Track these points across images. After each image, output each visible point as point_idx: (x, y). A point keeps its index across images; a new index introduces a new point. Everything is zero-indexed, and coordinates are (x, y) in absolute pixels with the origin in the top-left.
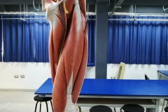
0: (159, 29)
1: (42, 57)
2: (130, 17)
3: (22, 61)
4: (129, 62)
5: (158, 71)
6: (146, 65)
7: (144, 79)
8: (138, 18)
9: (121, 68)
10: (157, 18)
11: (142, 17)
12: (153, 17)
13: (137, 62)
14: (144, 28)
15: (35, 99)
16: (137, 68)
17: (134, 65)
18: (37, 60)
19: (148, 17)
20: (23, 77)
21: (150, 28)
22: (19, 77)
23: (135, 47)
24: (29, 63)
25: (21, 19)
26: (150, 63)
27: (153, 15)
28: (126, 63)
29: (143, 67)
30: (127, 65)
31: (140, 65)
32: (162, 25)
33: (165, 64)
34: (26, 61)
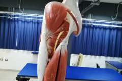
0: (108, 31)
1: (22, 46)
2: (88, 22)
3: (7, 48)
5: (106, 61)
6: (98, 57)
7: (96, 67)
8: (94, 23)
9: (80, 58)
10: (107, 24)
11: (97, 23)
12: (104, 23)
13: (91, 54)
14: (98, 30)
15: (17, 79)
16: (91, 58)
17: (89, 56)
18: (18, 48)
19: (101, 23)
20: (7, 60)
21: (102, 30)
22: (4, 60)
24: (12, 50)
27: (104, 21)
28: (83, 54)
29: (95, 58)
30: (84, 56)
31: (93, 56)
32: (110, 29)
33: (111, 56)
34: (10, 49)
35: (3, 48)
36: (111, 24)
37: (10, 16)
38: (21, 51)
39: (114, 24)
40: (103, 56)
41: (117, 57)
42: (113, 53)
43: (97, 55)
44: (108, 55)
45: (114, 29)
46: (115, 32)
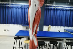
0: (65, 12)
1: (16, 22)
2: (53, 7)
3: (7, 24)
4: (52, 25)
5: (64, 29)
6: (59, 27)
9: (49, 27)
10: (64, 7)
11: (58, 7)
13: (56, 25)
14: (59, 11)
15: (15, 38)
17: (54, 27)
18: (14, 23)
19: (61, 7)
20: (8, 30)
21: (61, 11)
22: (6, 30)
23: (55, 19)
24: (11, 24)
25: (8, 5)
26: (61, 26)
28: (51, 26)
30: (52, 26)
31: (57, 27)
32: (66, 10)
33: (67, 26)
34: (9, 24)
35: (6, 24)
36: (67, 7)
37: (9, 5)
38: (16, 25)
39: (68, 7)
40: (63, 26)
41: (70, 26)
42: (68, 24)
43: (59, 26)
44: (65, 26)
45: (68, 10)
46: (69, 12)
